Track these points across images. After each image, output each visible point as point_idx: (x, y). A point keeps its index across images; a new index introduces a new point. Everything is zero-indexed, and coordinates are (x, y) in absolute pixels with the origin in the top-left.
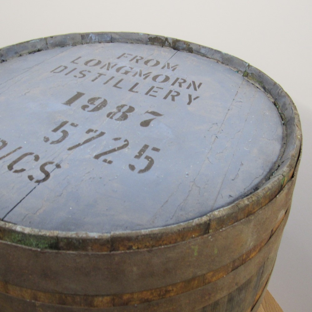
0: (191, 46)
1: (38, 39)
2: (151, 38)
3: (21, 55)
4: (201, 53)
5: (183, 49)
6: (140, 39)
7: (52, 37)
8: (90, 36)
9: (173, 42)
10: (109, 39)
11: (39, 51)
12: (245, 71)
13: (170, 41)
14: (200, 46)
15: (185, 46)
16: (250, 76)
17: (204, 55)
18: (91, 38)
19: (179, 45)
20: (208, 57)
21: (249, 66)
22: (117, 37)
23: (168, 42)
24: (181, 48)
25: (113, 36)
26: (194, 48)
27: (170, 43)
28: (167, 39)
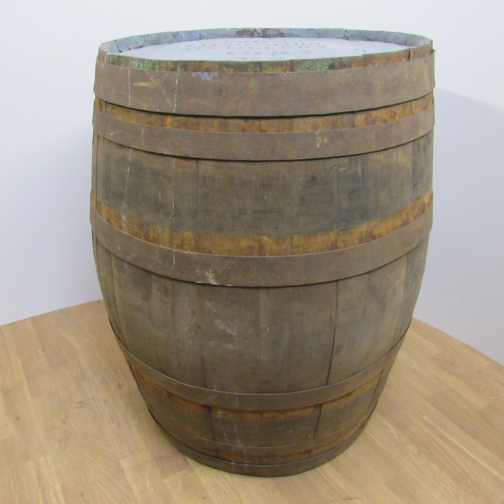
0: (282, 31)
1: (138, 36)
2: (239, 31)
3: (130, 49)
4: (293, 35)
5: (274, 36)
6: (228, 34)
7: (148, 35)
8: (180, 34)
9: (262, 32)
10: (198, 37)
11: (141, 47)
12: (344, 36)
13: (259, 31)
14: (290, 29)
15: (275, 33)
16: (350, 38)
17: (298, 36)
18: (181, 36)
19: (269, 33)
20: (302, 37)
21: (346, 31)
22: (205, 34)
23: (257, 32)
24: (271, 36)
25: (202, 33)
26: (285, 32)
27: (259, 33)
28: (255, 30)
